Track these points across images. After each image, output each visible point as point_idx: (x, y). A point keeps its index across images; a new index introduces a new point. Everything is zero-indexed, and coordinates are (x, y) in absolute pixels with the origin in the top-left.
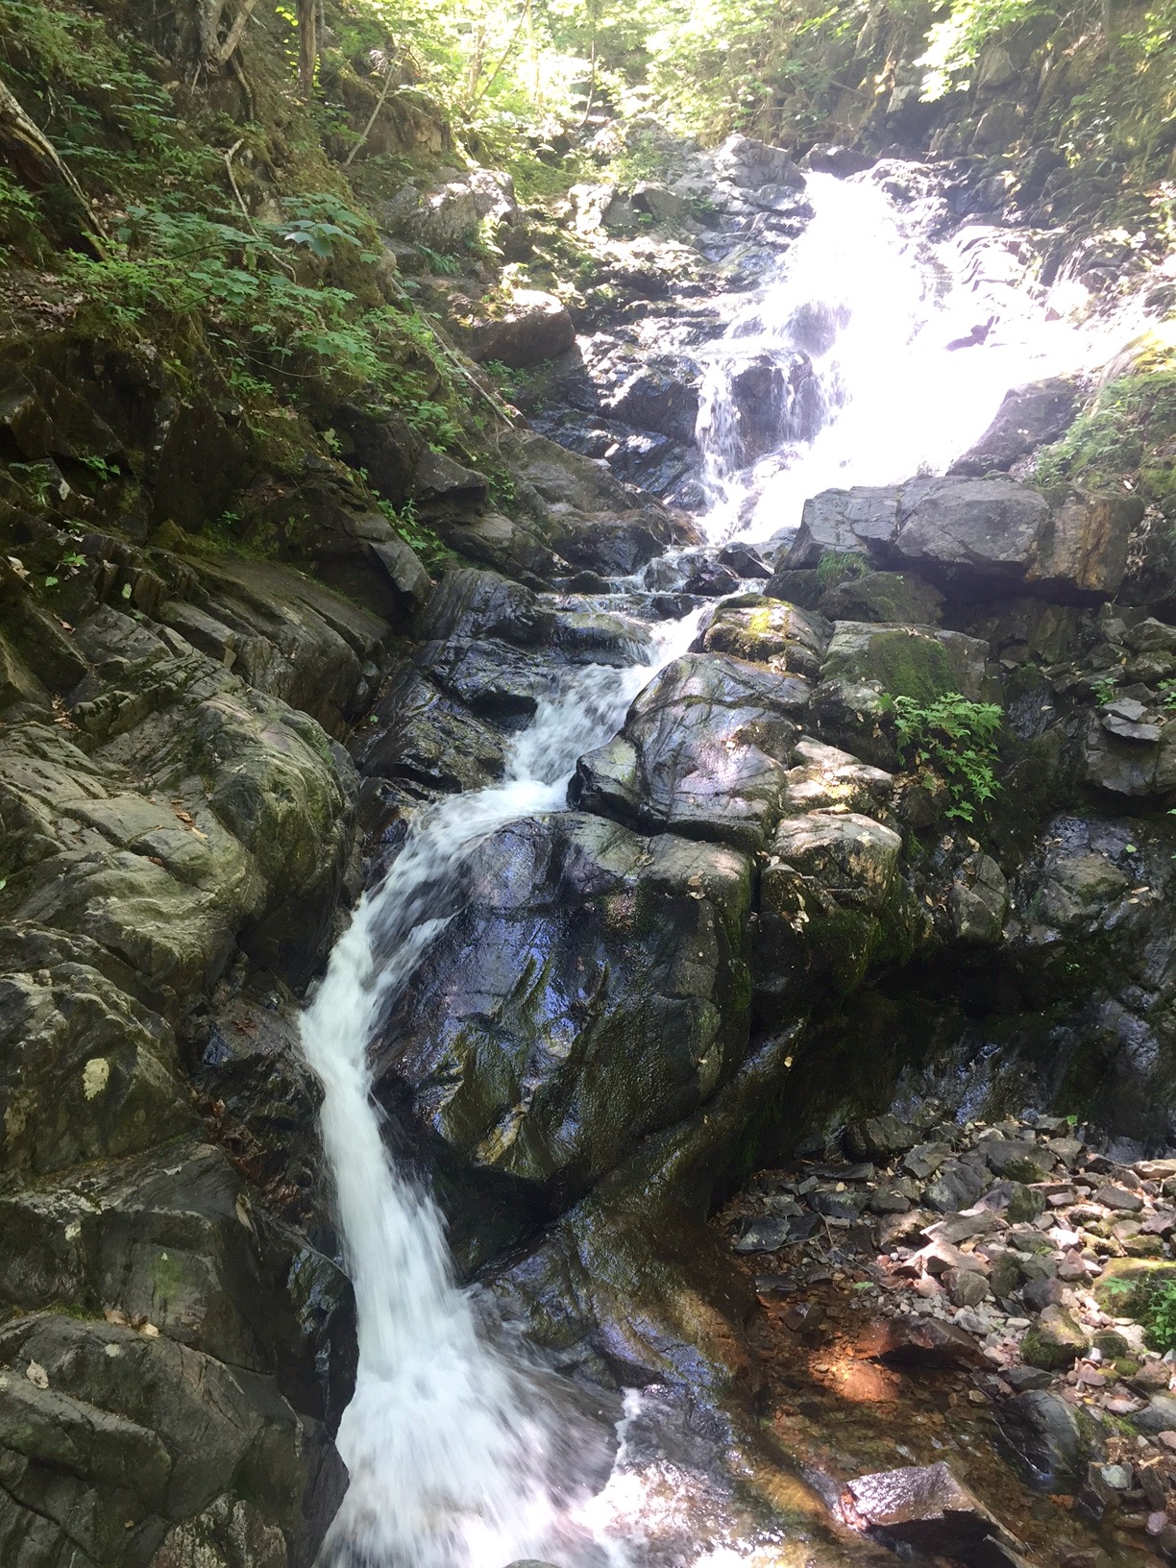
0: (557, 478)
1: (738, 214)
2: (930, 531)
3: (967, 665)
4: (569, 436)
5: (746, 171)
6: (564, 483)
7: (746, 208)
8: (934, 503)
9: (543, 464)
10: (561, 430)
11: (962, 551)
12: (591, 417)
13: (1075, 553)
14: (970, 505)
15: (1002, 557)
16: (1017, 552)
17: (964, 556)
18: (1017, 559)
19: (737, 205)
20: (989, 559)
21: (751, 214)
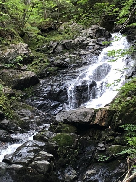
0: (26, 112)
1: (91, 46)
2: (73, 117)
3: (75, 139)
4: (34, 103)
5: (95, 34)
6: (28, 113)
7: (93, 44)
8: (75, 112)
9: (24, 109)
10: (33, 102)
11: (78, 120)
12: (41, 98)
13: (98, 120)
14: (81, 112)
15: (85, 121)
16: (88, 120)
17: (78, 121)
18: (87, 121)
19: (90, 44)
20: (83, 121)
21: (94, 45)
